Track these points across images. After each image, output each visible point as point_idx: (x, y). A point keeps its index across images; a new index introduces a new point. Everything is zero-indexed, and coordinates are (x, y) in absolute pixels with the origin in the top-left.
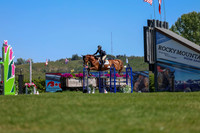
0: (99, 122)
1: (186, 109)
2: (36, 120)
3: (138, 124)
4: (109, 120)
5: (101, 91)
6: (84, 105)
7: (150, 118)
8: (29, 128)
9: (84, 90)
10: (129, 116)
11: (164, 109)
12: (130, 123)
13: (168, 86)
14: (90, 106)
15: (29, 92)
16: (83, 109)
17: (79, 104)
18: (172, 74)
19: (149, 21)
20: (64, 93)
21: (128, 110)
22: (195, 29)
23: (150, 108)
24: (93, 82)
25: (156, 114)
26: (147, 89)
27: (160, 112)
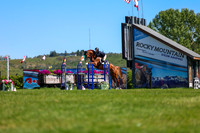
0: (76, 119)
1: (163, 106)
2: (13, 117)
3: (115, 120)
4: (86, 117)
5: (79, 88)
6: (62, 102)
7: (128, 115)
8: (6, 125)
9: (61, 86)
10: (106, 113)
11: (142, 105)
12: (108, 120)
13: (146, 82)
14: (68, 103)
15: (6, 89)
16: (61, 106)
17: (56, 100)
18: (150, 70)
19: (127, 18)
20: (42, 90)
21: (105, 107)
22: (172, 26)
23: (128, 105)
24: (71, 78)
25: (133, 111)
26: (125, 85)
27: (137, 109)
